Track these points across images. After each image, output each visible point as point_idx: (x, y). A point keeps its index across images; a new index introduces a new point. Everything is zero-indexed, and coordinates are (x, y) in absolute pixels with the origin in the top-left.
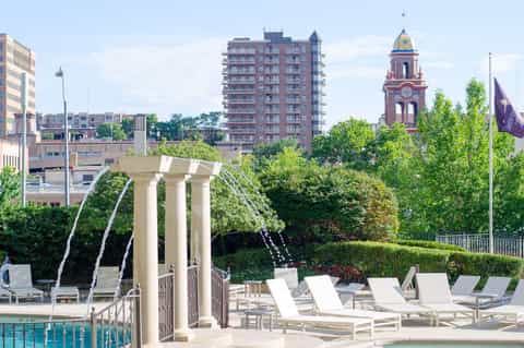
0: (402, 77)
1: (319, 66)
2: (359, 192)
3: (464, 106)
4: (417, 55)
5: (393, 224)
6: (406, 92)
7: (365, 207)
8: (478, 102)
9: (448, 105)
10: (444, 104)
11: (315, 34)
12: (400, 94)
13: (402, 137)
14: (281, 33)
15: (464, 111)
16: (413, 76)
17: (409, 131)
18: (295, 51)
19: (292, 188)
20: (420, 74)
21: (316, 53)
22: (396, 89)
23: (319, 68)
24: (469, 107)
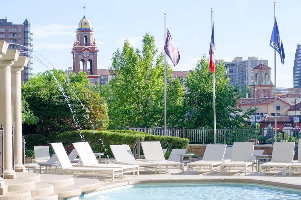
0: (83, 44)
1: (29, 40)
2: (84, 99)
3: (141, 50)
4: (92, 31)
5: (105, 120)
6: (86, 54)
7: (89, 108)
8: (150, 47)
9: (131, 49)
10: (129, 49)
11: (26, 21)
12: (82, 55)
13: (84, 80)
14: (6, 20)
15: (141, 53)
16: (90, 44)
17: (89, 77)
18: (15, 30)
19: (42, 97)
20: (94, 43)
21: (27, 32)
22: (79, 52)
23: (29, 41)
24: (144, 51)
